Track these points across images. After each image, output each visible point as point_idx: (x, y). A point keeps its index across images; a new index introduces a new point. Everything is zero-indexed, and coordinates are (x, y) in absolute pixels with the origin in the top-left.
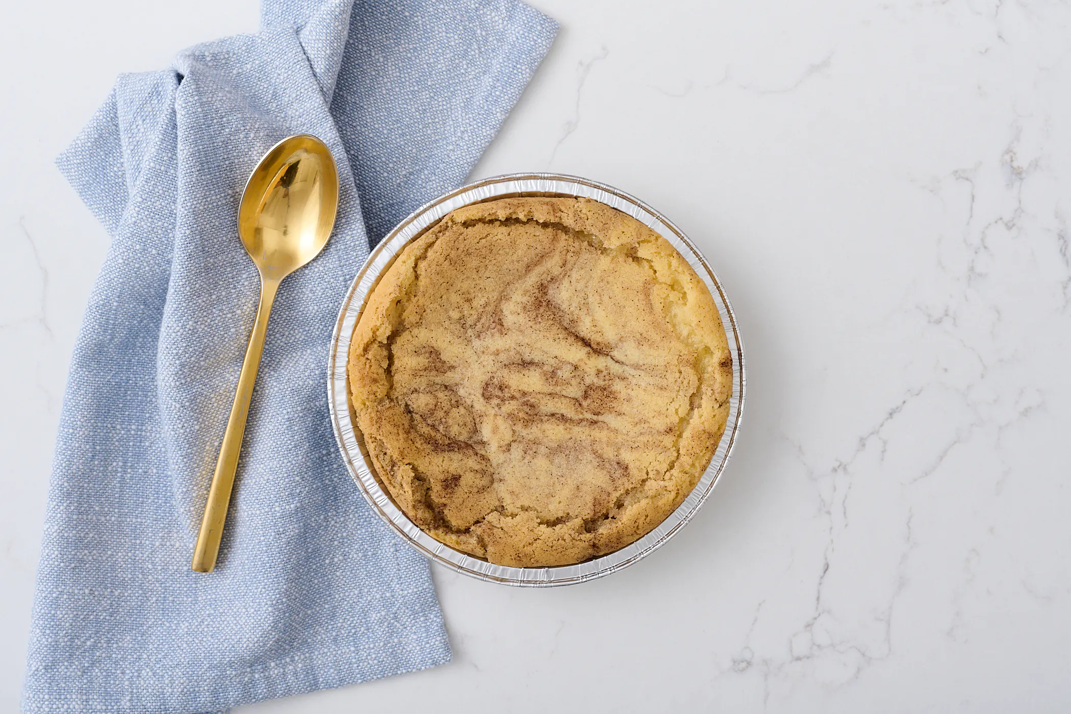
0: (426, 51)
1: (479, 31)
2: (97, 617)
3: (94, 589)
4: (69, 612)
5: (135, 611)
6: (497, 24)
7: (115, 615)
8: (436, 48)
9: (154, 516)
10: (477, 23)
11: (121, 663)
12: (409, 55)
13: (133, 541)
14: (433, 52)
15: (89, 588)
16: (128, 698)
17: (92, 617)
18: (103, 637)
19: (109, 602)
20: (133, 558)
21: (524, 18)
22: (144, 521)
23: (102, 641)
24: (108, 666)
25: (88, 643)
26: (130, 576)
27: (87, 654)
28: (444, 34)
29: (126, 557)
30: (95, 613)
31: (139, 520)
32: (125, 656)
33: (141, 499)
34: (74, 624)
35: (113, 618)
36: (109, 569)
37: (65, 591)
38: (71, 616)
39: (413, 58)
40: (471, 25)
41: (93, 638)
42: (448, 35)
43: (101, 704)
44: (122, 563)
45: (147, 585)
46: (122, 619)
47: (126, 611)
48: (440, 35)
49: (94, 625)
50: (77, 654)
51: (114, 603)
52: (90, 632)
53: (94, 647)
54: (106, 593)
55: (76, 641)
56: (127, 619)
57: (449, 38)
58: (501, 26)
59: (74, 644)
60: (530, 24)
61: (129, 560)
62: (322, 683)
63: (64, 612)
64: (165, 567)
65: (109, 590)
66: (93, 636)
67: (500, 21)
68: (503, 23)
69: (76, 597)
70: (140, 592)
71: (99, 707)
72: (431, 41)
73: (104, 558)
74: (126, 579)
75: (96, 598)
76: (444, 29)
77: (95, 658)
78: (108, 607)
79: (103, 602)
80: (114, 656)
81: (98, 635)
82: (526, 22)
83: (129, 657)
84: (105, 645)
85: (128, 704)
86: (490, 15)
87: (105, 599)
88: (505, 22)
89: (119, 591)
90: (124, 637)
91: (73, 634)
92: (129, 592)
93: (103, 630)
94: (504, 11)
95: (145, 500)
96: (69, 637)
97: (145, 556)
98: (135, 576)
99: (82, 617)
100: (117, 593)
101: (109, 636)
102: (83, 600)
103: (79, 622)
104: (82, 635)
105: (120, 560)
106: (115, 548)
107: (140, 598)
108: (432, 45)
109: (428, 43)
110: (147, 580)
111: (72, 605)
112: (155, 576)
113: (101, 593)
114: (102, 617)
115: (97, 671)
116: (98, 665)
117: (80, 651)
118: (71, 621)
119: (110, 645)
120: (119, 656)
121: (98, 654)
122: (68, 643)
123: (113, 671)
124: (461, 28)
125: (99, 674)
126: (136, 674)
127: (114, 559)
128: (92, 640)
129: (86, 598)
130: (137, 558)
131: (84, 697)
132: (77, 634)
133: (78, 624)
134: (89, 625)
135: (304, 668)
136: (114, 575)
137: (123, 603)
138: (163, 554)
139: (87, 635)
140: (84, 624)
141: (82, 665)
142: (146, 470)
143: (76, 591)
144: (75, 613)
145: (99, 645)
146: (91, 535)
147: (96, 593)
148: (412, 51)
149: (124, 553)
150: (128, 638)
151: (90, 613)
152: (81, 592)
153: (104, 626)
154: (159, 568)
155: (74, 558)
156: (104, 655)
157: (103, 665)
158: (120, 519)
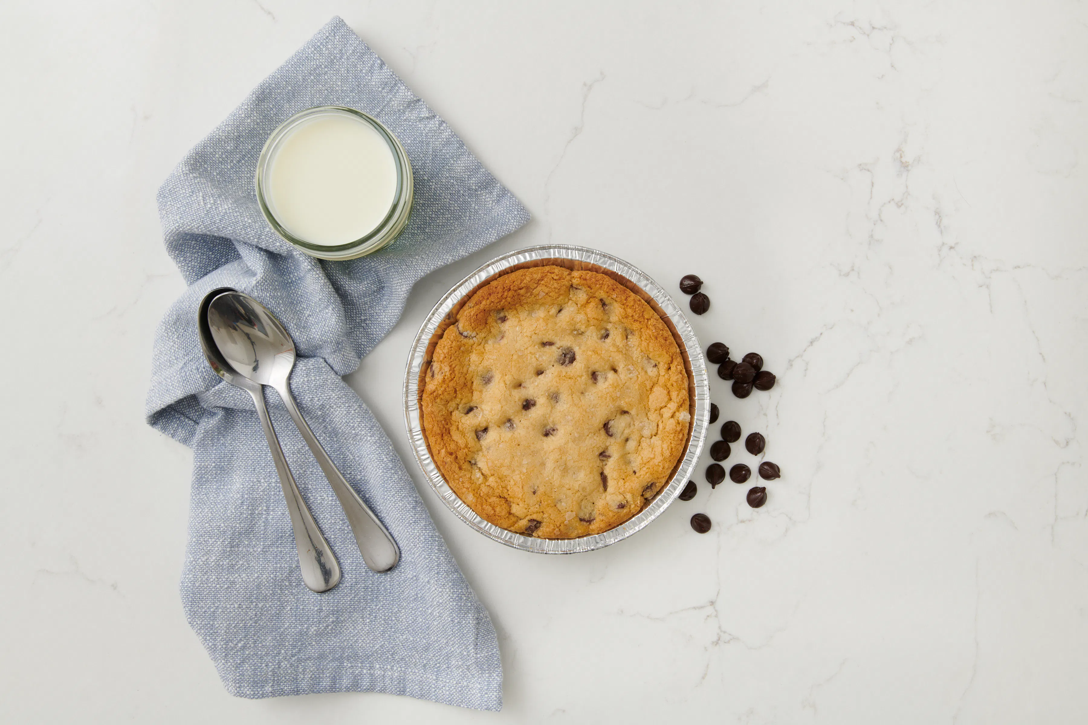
0: (431, 208)
1: (473, 205)
2: (246, 624)
3: (242, 603)
4: (224, 622)
5: (274, 618)
6: (488, 203)
7: (259, 622)
8: (439, 208)
9: (291, 545)
10: (474, 200)
11: (265, 658)
12: (418, 207)
13: (275, 565)
14: (437, 210)
15: (238, 603)
16: (270, 685)
17: (241, 625)
18: (250, 639)
19: (254, 612)
20: (274, 578)
21: (508, 203)
22: (283, 549)
23: (250, 643)
24: (255, 661)
25: (240, 645)
26: (271, 592)
27: (239, 653)
28: (448, 200)
29: (269, 578)
30: (244, 622)
31: (279, 549)
32: (268, 652)
33: (280, 534)
34: (227, 631)
35: (257, 624)
36: (255, 588)
37: (220, 606)
38: (225, 625)
39: (420, 210)
40: (469, 200)
41: (243, 641)
42: (451, 202)
43: (250, 690)
44: (266, 582)
45: (284, 597)
46: (265, 624)
47: (267, 618)
48: (445, 200)
49: (243, 630)
50: (231, 653)
51: (258, 613)
52: (240, 636)
53: (244, 648)
54: (252, 606)
55: (230, 644)
56: (269, 624)
57: (451, 204)
58: (490, 205)
59: (229, 646)
60: (511, 208)
61: (272, 580)
62: (409, 692)
63: (220, 622)
64: (299, 583)
65: (254, 604)
66: (243, 639)
67: (491, 202)
68: (492, 204)
69: (228, 610)
70: (278, 603)
71: (248, 692)
72: (437, 202)
73: (252, 580)
74: (268, 594)
75: (244, 611)
76: (449, 197)
77: (245, 655)
78: (253, 616)
79: (249, 613)
80: (259, 653)
81: (247, 638)
82: (508, 206)
83: (271, 653)
84: (252, 645)
85: (270, 689)
86: (485, 196)
87: (251, 611)
88: (494, 204)
89: (262, 604)
90: (266, 638)
91: (227, 639)
92: (270, 603)
93: (251, 634)
94: (495, 196)
95: (284, 534)
96: (225, 641)
97: (284, 576)
98: (275, 592)
99: (233, 625)
100: (260, 606)
101: (255, 638)
102: (234, 613)
103: (232, 629)
104: (235, 639)
105: (264, 580)
106: (261, 571)
107: (278, 608)
108: (437, 205)
109: (434, 203)
110: (284, 594)
111: (226, 617)
112: (290, 591)
113: (248, 606)
114: (249, 625)
115: (247, 666)
116: (247, 661)
117: (234, 651)
118: (225, 629)
119: (256, 645)
120: (264, 653)
121: (247, 653)
122: (224, 646)
123: (259, 665)
124: (461, 199)
125: (248, 668)
126: (277, 666)
127: (260, 580)
128: (242, 642)
129: (236, 611)
130: (278, 578)
131: (237, 685)
132: (231, 639)
133: (231, 631)
134: (239, 631)
135: (398, 677)
136: (259, 592)
137: (265, 613)
138: (297, 573)
139: (239, 639)
140: (235, 630)
141: (235, 662)
142: (283, 512)
143: (228, 606)
144: (228, 622)
145: (248, 645)
146: (241, 562)
147: (244, 606)
148: (421, 205)
149: (268, 575)
150: (270, 638)
151: (240, 622)
152: (232, 606)
153: (251, 631)
154: (294, 584)
155: (227, 580)
156: (252, 653)
157: (251, 661)
158: (264, 550)
